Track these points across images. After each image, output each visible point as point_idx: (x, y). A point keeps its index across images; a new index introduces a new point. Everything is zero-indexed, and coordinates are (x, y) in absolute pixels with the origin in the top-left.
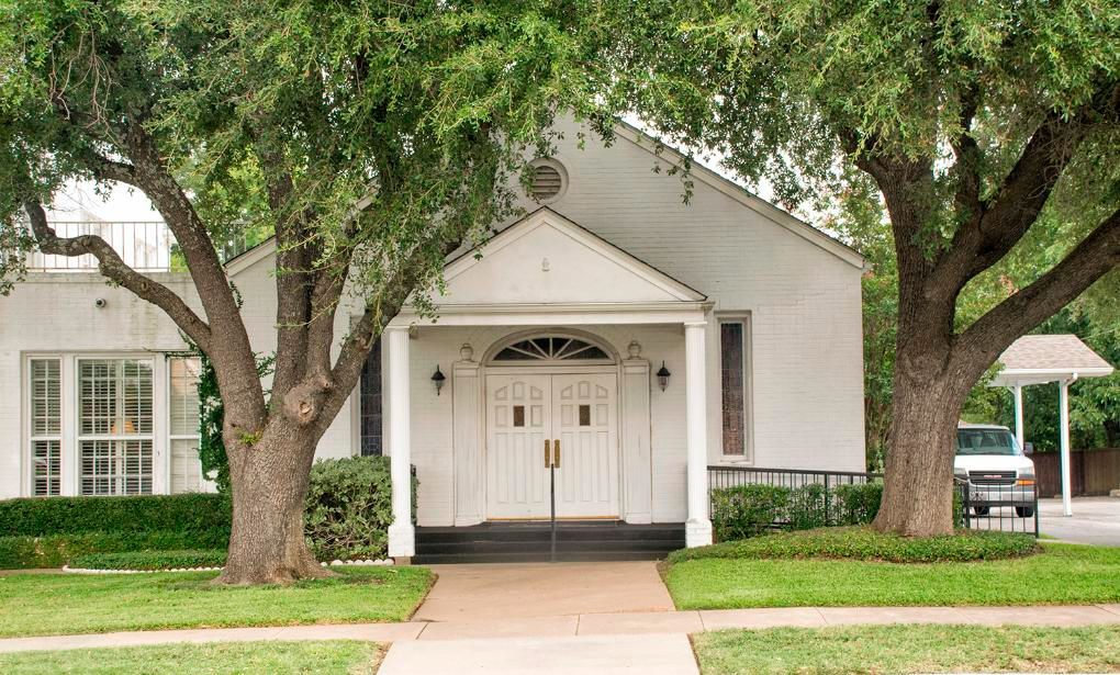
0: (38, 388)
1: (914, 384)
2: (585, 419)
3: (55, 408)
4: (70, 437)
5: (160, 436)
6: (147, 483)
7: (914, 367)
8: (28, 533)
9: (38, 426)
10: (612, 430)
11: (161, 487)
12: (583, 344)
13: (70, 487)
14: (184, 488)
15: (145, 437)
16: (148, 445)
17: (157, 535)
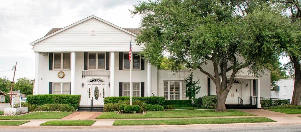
0: (165, 85)
1: (298, 87)
2: (237, 91)
3: (167, 88)
4: (169, 92)
5: (181, 92)
6: (179, 98)
7: (298, 85)
8: (167, 104)
9: (165, 90)
10: (240, 92)
11: (181, 99)
12: (236, 81)
13: (169, 99)
14: (184, 99)
15: (179, 92)
16: (179, 93)
17: (183, 105)
